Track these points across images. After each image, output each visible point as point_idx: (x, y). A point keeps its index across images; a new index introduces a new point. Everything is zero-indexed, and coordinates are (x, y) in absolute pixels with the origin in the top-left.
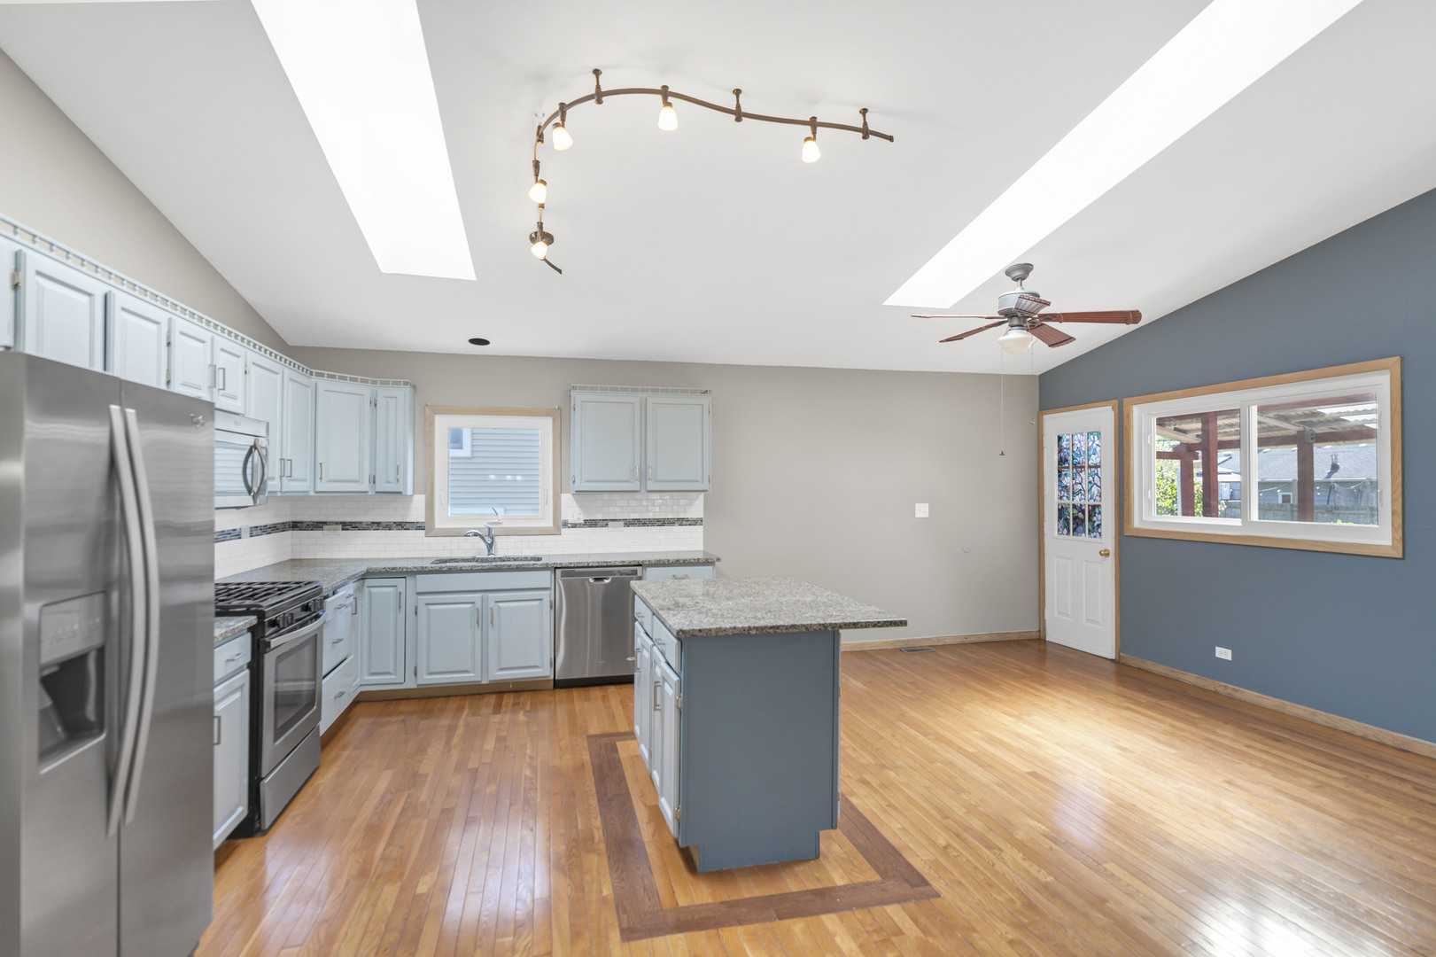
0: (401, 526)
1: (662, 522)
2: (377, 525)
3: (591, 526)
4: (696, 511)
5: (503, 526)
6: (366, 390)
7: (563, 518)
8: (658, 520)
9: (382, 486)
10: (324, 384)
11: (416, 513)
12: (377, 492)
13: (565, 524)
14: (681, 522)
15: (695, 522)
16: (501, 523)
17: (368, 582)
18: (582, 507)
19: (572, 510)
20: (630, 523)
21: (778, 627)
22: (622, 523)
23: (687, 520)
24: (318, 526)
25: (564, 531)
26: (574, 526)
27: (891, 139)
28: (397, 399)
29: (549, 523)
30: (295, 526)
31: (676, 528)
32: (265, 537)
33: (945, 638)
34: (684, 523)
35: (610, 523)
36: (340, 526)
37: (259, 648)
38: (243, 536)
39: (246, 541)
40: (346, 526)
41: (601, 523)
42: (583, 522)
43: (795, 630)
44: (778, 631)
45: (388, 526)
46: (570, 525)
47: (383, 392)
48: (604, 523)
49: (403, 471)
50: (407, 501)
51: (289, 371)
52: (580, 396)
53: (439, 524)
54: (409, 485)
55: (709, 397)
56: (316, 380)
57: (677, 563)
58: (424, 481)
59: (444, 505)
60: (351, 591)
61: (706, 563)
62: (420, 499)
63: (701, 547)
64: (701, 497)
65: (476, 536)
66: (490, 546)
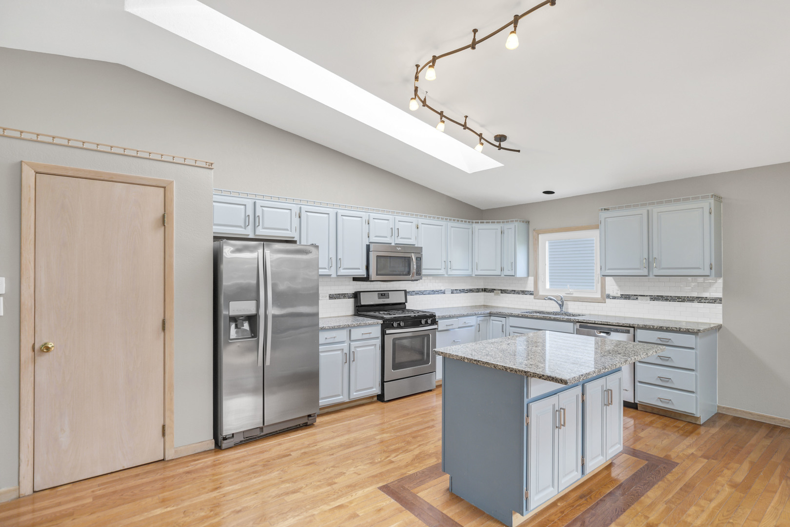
0: (524, 292)
1: (683, 299)
2: (514, 292)
3: (626, 298)
4: (716, 291)
5: (574, 295)
6: (498, 227)
7: (607, 292)
8: (679, 298)
9: (506, 272)
10: (477, 227)
11: (530, 287)
12: (505, 275)
13: (608, 296)
14: (700, 300)
15: (714, 301)
16: (572, 294)
17: (492, 318)
18: (619, 286)
19: (612, 287)
20: (654, 298)
21: (479, 361)
22: (649, 298)
23: (706, 298)
24: (492, 290)
25: (608, 300)
26: (614, 298)
28: (513, 228)
29: (598, 295)
30: (485, 290)
31: (695, 305)
32: (463, 294)
34: (703, 301)
35: (639, 297)
36: (500, 291)
37: (383, 334)
38: (446, 292)
39: (448, 295)
40: (503, 291)
41: (632, 297)
42: (620, 296)
43: (488, 366)
44: (479, 363)
45: (518, 292)
46: (611, 297)
47: (506, 226)
48: (636, 297)
49: (514, 265)
50: (524, 280)
51: (450, 224)
52: (604, 215)
53: (541, 293)
54: (521, 271)
55: (712, 201)
56: (474, 225)
57: (661, 329)
58: (533, 269)
59: (544, 282)
60: (472, 321)
61: (687, 332)
62: (531, 279)
63: (720, 321)
64: (720, 281)
65: (551, 299)
66: (561, 306)
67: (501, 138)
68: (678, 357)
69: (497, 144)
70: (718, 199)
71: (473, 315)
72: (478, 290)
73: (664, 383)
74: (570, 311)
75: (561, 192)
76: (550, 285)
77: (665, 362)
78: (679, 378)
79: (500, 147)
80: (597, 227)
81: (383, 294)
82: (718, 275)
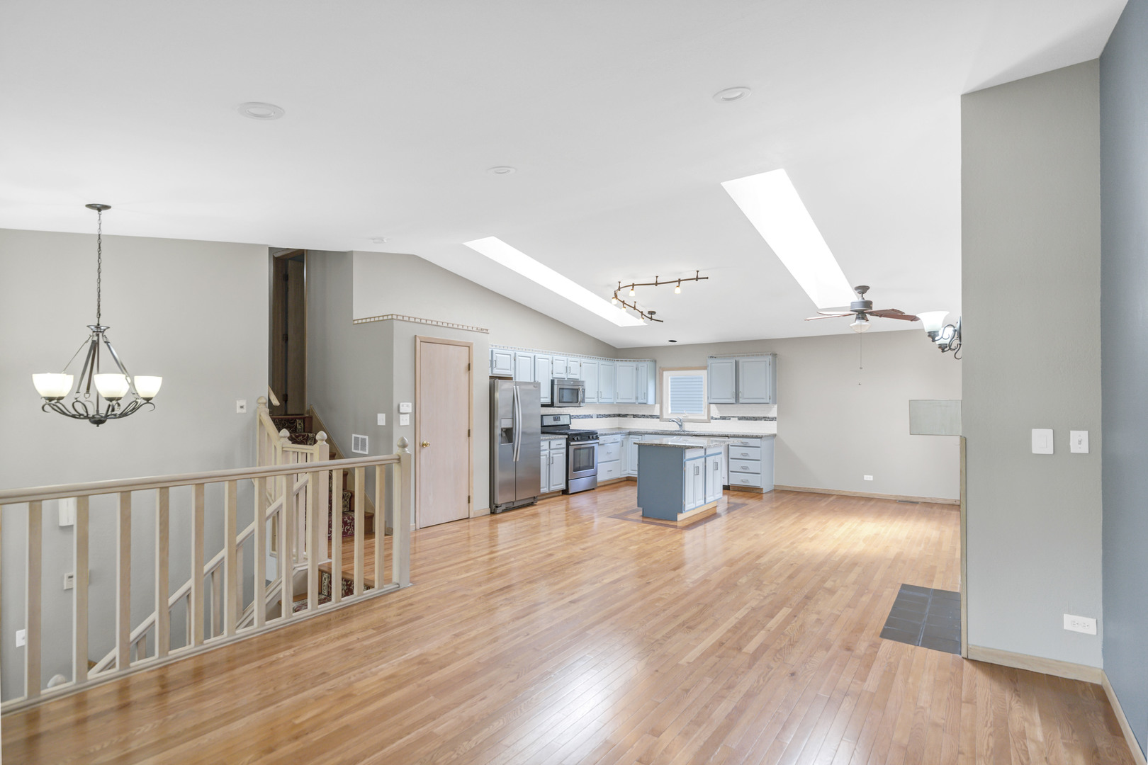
0: (652, 416)
1: (756, 419)
2: (644, 416)
3: (723, 419)
4: (773, 412)
5: (689, 418)
6: (634, 364)
7: (711, 415)
8: (754, 418)
9: (640, 401)
10: (618, 364)
11: (657, 412)
12: (638, 403)
13: (712, 418)
14: (765, 418)
15: (773, 419)
16: (687, 417)
17: (631, 436)
18: (719, 411)
19: (715, 412)
20: (740, 418)
23: (769, 418)
24: (626, 416)
25: (712, 421)
26: (716, 419)
27: (707, 278)
28: (645, 367)
29: (706, 418)
30: (619, 415)
31: (763, 422)
32: (604, 419)
33: (938, 499)
34: (767, 419)
35: (732, 418)
36: (632, 416)
37: (568, 445)
39: (595, 419)
40: (635, 416)
41: (727, 418)
42: (719, 417)
45: (647, 417)
46: (714, 419)
47: (640, 364)
48: (729, 418)
49: (646, 395)
50: (653, 406)
51: (602, 362)
52: (710, 361)
53: (665, 416)
54: (651, 400)
55: (770, 357)
56: (616, 362)
57: (743, 437)
58: (659, 399)
59: (667, 409)
60: (618, 438)
61: (757, 437)
62: (658, 406)
63: (775, 432)
64: (776, 406)
65: (674, 421)
66: (680, 426)
67: (652, 313)
68: (752, 453)
69: (650, 316)
70: (774, 355)
71: (618, 434)
72: (614, 416)
73: (745, 471)
74: (686, 429)
75: (681, 340)
76: (672, 410)
77: (745, 458)
78: (752, 466)
79: (651, 319)
80: (705, 368)
81: (556, 418)
82: (775, 403)
